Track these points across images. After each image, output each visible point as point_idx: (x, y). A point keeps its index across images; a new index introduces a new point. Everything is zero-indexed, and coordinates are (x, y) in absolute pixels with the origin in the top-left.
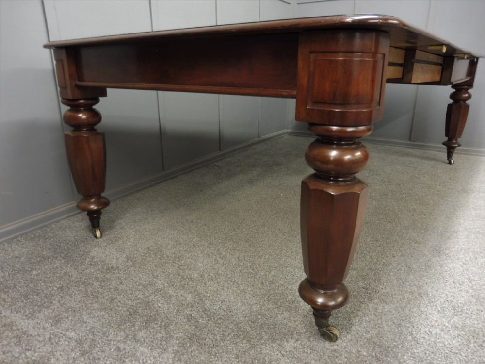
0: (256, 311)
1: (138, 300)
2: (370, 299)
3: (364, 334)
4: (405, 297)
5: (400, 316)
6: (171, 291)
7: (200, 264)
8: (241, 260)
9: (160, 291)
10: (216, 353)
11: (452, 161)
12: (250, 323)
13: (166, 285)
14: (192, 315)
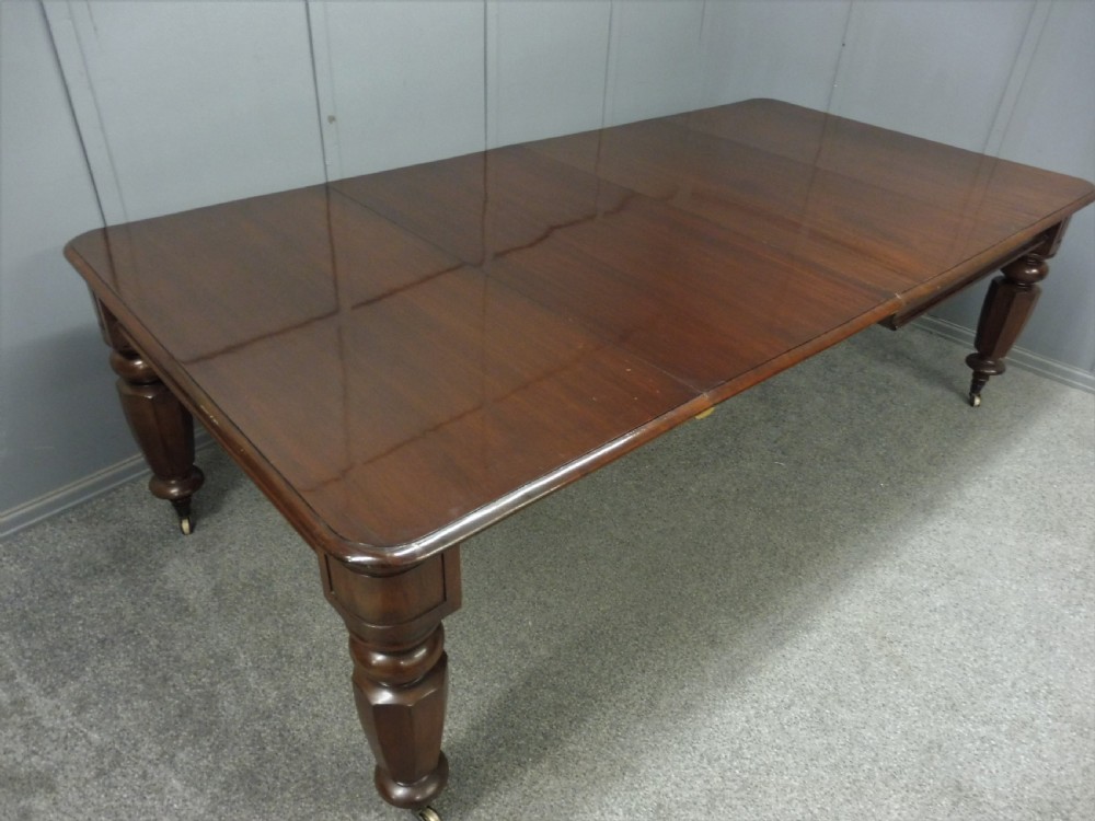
0: (354, 746)
1: (200, 687)
4: (596, 768)
6: (252, 678)
7: (318, 627)
9: (236, 676)
10: (264, 811)
11: (977, 401)
12: (334, 767)
13: (250, 664)
14: (263, 735)
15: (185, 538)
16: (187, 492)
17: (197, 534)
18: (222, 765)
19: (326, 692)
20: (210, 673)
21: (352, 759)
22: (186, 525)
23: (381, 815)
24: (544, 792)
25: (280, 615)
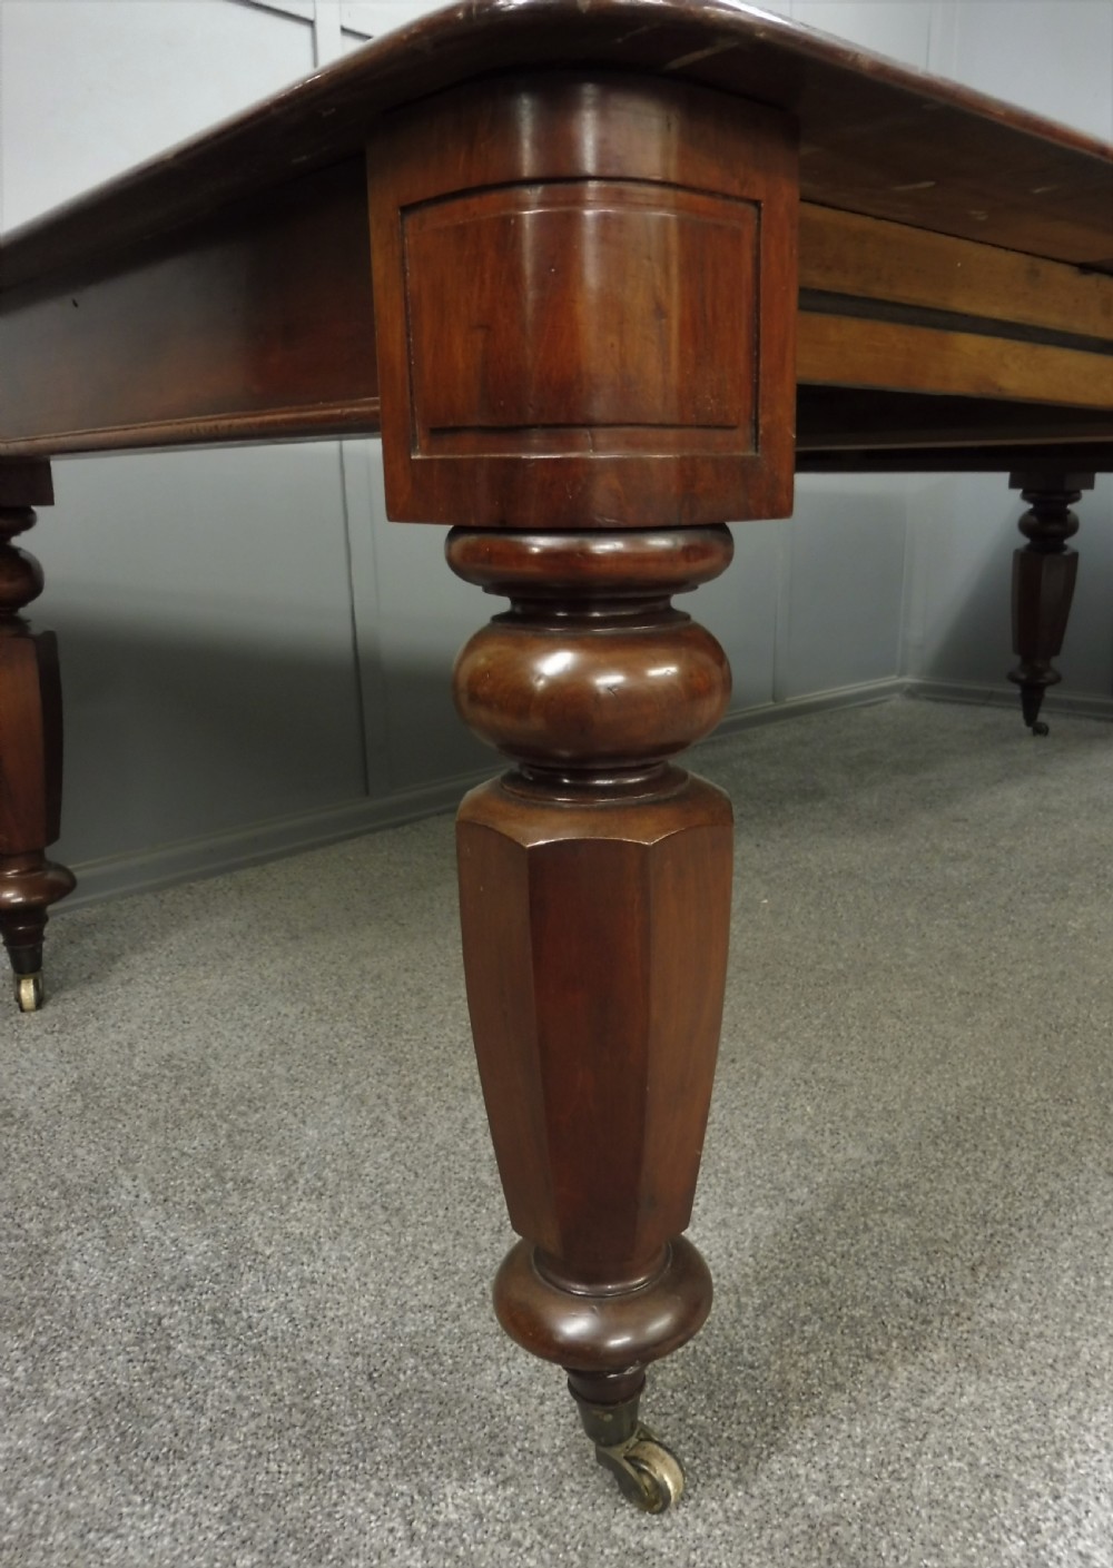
2: (914, 1345)
3: (811, 1499)
4: (1077, 1354)
5: (1016, 1438)
7: (312, 1133)
8: (474, 1131)
10: (157, 1486)
13: (146, 1195)
15: (24, 1017)
16: (36, 898)
17: (49, 1010)
18: (50, 1385)
19: (335, 1237)
20: (45, 1213)
21: (411, 1362)
22: (27, 992)
23: (505, 1483)
24: (961, 1411)
25: (221, 1116)
